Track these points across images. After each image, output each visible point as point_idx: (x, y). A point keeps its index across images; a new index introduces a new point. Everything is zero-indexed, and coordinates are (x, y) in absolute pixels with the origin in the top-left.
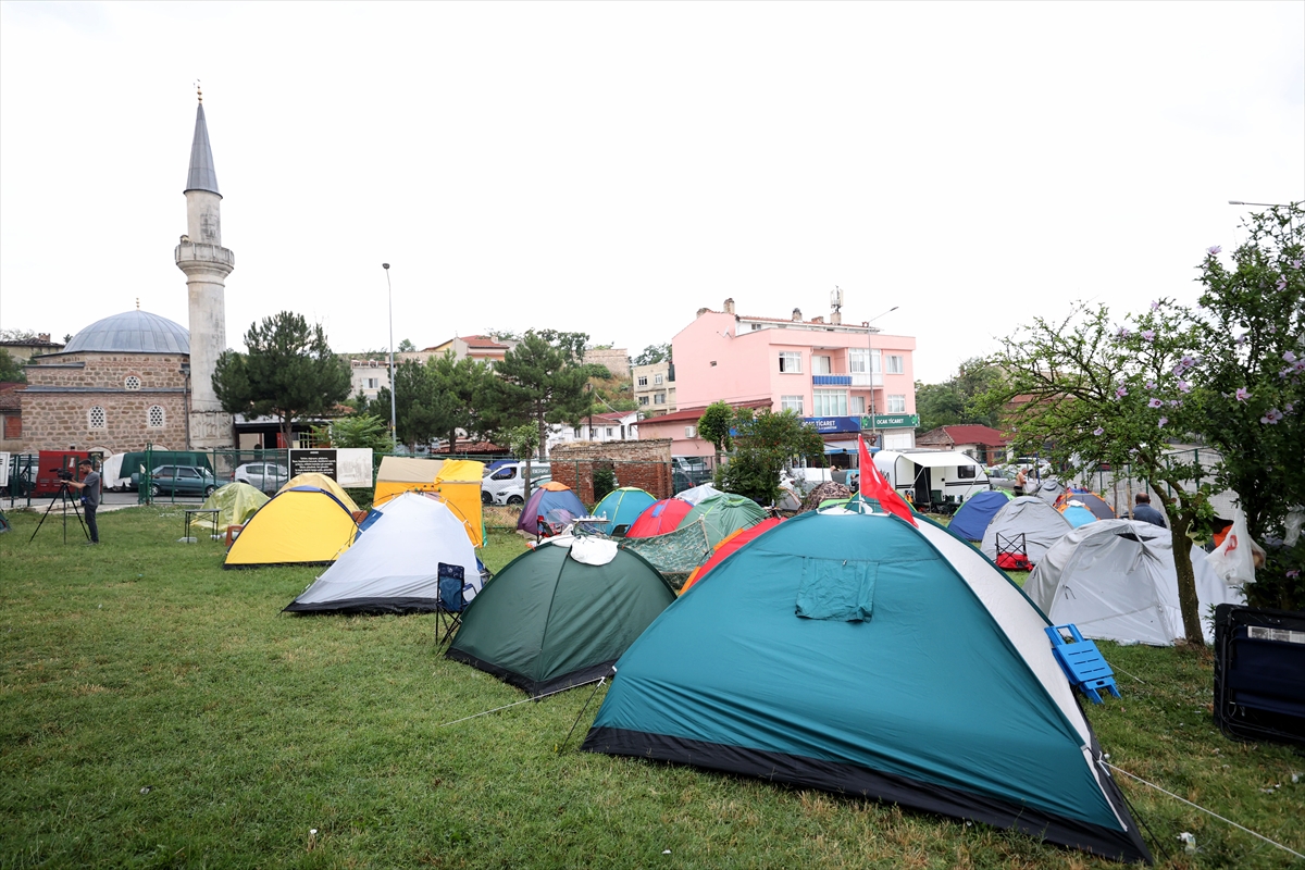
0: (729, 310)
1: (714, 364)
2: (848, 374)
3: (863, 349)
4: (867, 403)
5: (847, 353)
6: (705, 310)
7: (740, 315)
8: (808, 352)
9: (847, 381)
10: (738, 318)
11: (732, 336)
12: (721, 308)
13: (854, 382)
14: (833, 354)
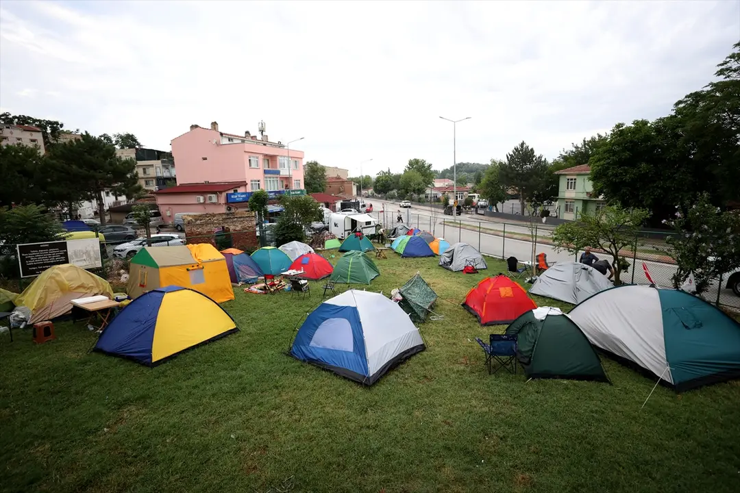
0: (215, 129)
1: (205, 159)
2: (278, 169)
3: (284, 157)
4: (285, 183)
5: (279, 158)
6: (196, 126)
7: (223, 132)
8: (261, 157)
9: (278, 173)
10: (222, 134)
11: (218, 144)
12: (209, 127)
13: (281, 173)
14: (270, 158)
